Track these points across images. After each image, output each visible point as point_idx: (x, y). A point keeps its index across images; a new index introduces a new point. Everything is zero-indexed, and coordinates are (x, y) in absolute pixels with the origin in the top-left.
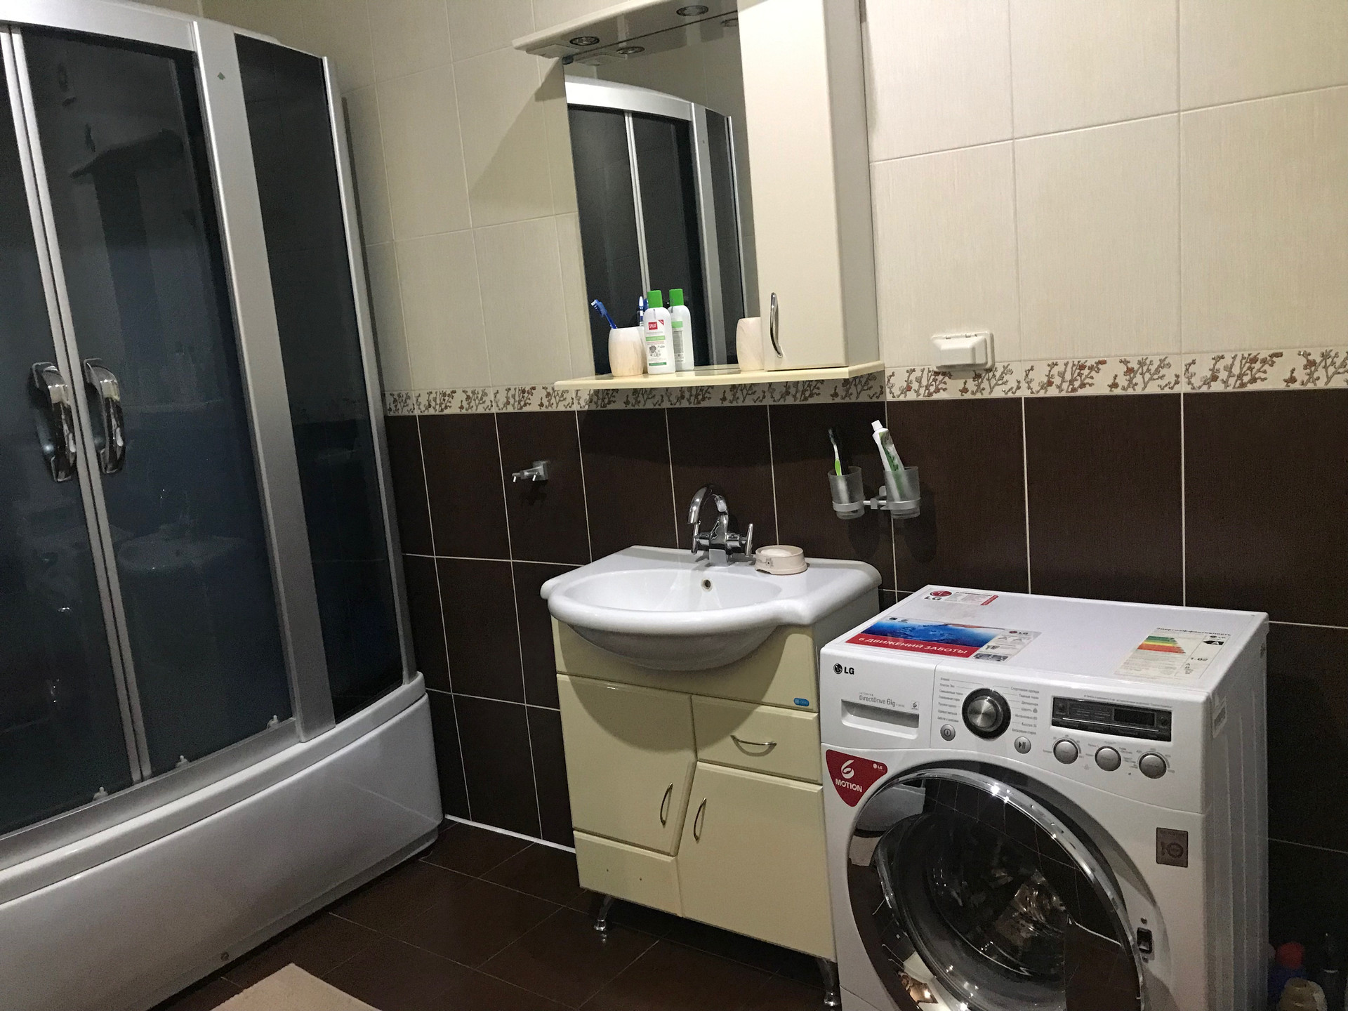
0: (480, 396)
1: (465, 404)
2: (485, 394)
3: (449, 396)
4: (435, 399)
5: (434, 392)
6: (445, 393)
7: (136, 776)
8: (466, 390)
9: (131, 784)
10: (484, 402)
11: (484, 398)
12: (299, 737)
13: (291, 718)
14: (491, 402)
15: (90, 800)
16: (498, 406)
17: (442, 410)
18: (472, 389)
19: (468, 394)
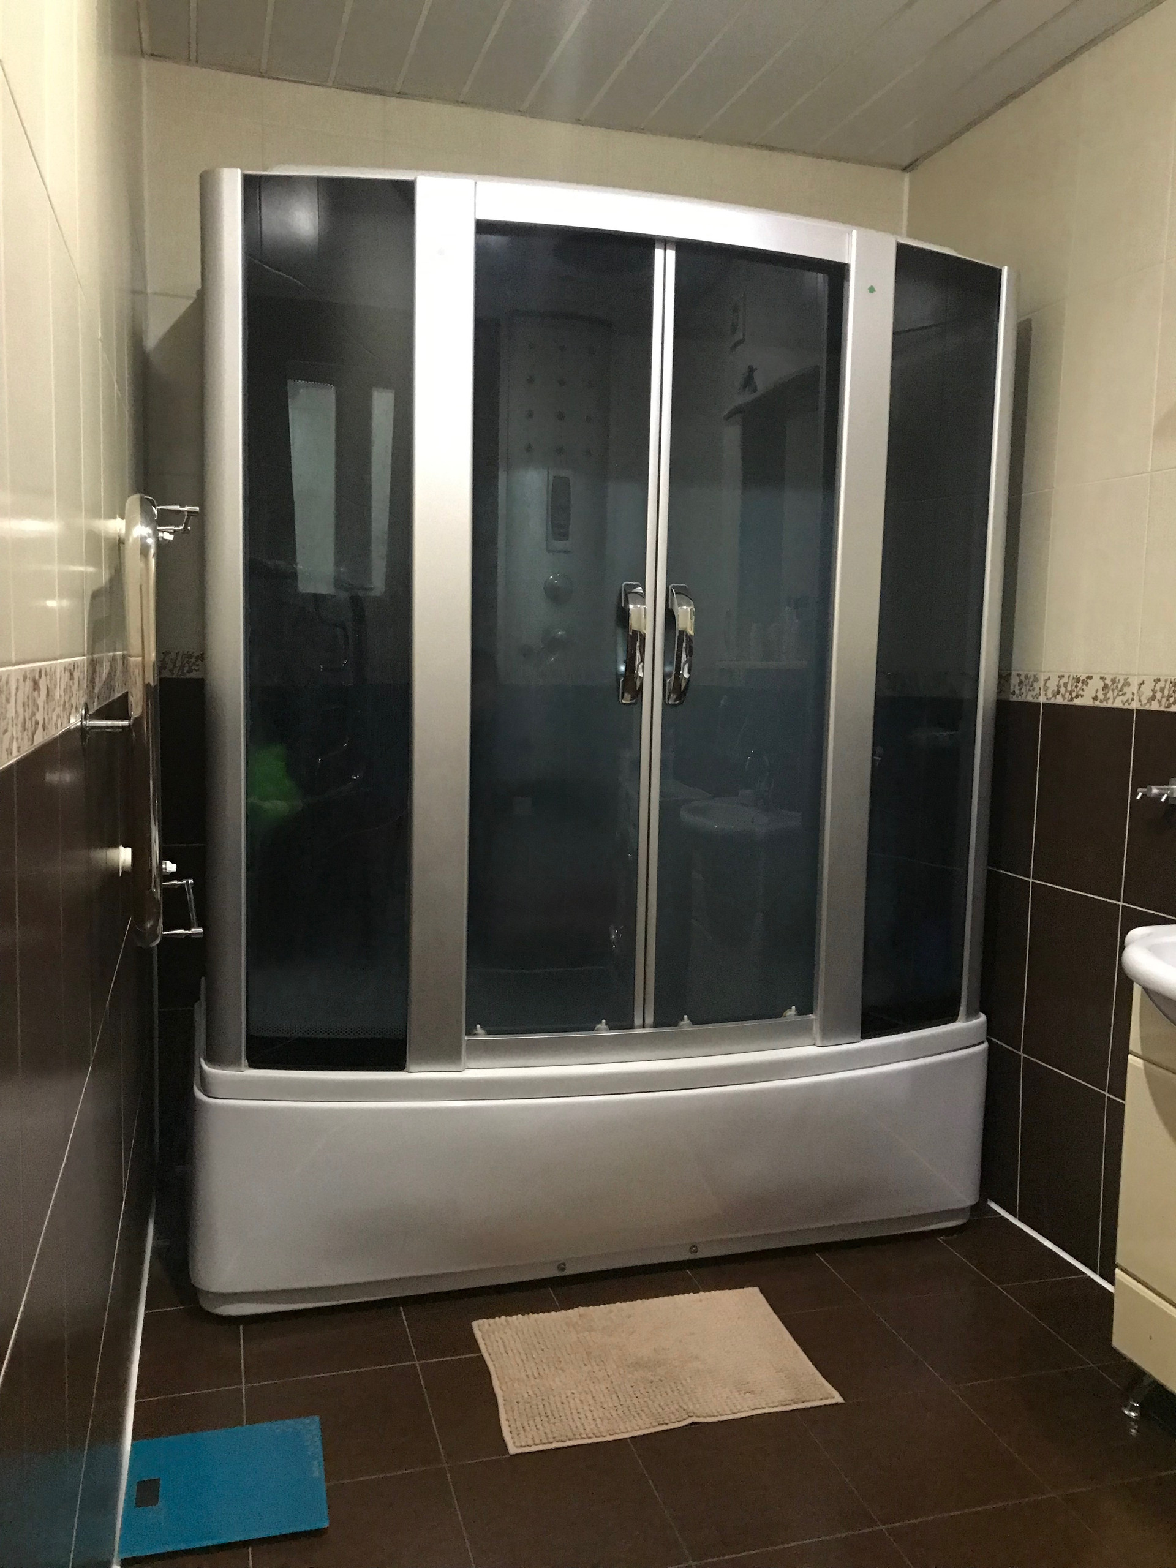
0: (1120, 686)
1: (1101, 696)
2: (1127, 684)
3: (1083, 682)
4: (1065, 685)
5: (1066, 676)
6: (1079, 678)
7: (638, 1021)
8: (1106, 676)
9: (632, 1027)
10: (1124, 694)
11: (1126, 689)
12: (814, 1039)
13: (810, 1015)
14: (1133, 694)
15: (592, 1029)
16: (1140, 701)
17: (1072, 699)
18: (1112, 677)
19: (1106, 682)
